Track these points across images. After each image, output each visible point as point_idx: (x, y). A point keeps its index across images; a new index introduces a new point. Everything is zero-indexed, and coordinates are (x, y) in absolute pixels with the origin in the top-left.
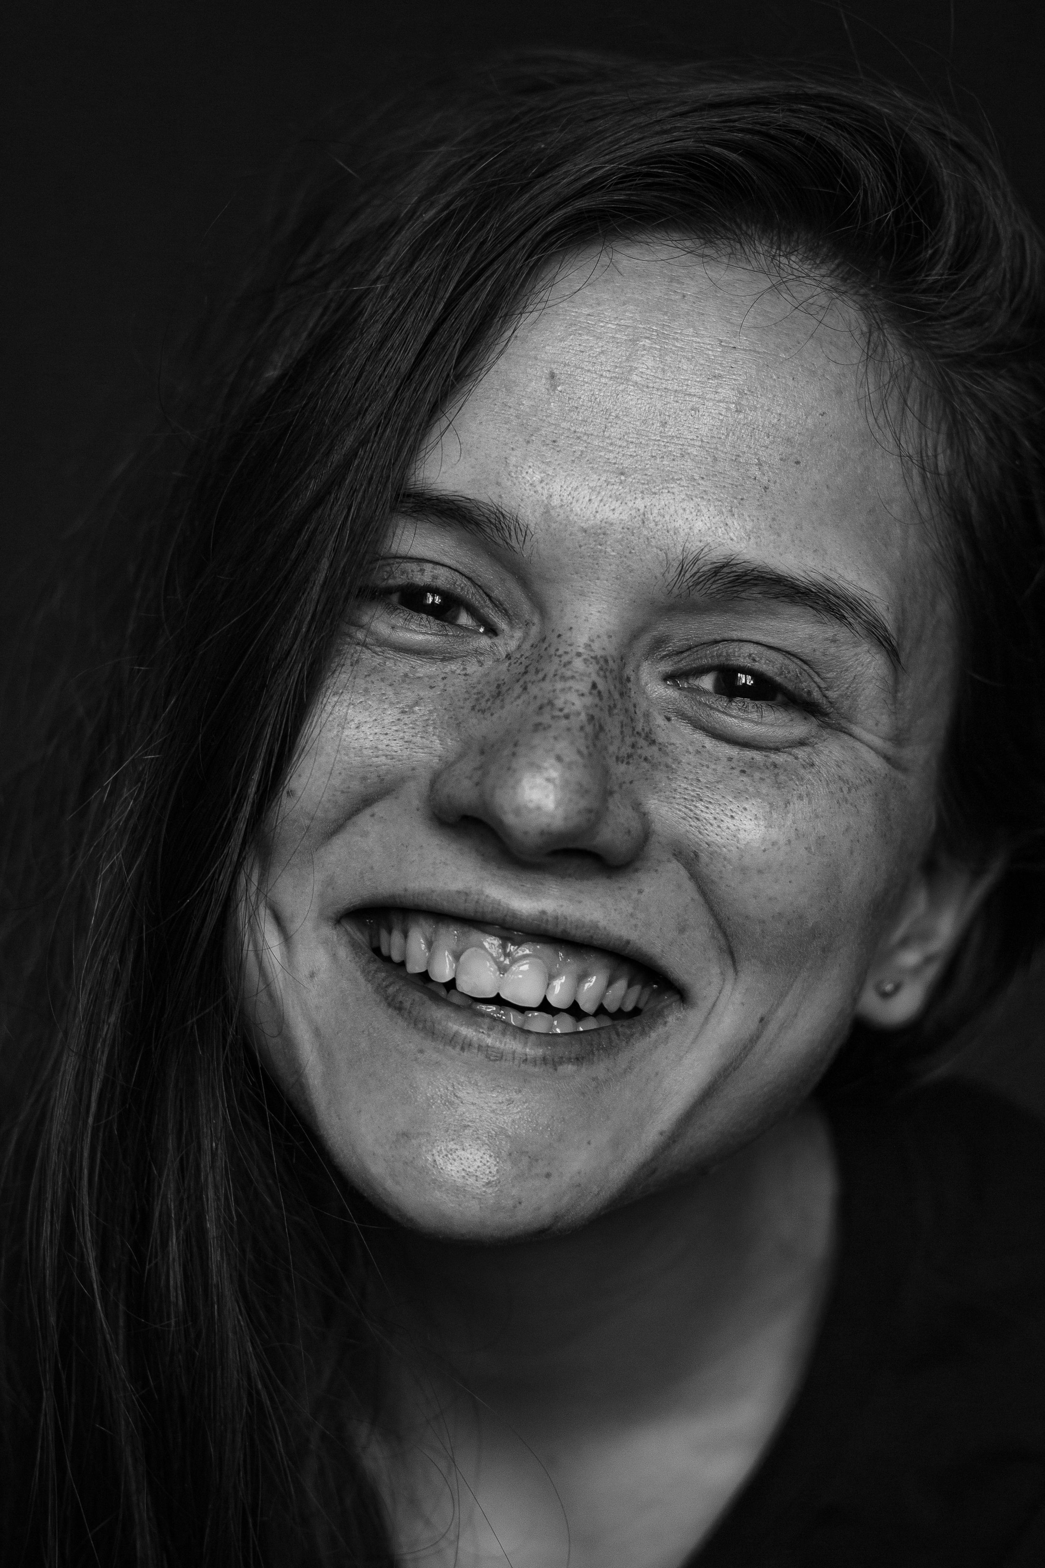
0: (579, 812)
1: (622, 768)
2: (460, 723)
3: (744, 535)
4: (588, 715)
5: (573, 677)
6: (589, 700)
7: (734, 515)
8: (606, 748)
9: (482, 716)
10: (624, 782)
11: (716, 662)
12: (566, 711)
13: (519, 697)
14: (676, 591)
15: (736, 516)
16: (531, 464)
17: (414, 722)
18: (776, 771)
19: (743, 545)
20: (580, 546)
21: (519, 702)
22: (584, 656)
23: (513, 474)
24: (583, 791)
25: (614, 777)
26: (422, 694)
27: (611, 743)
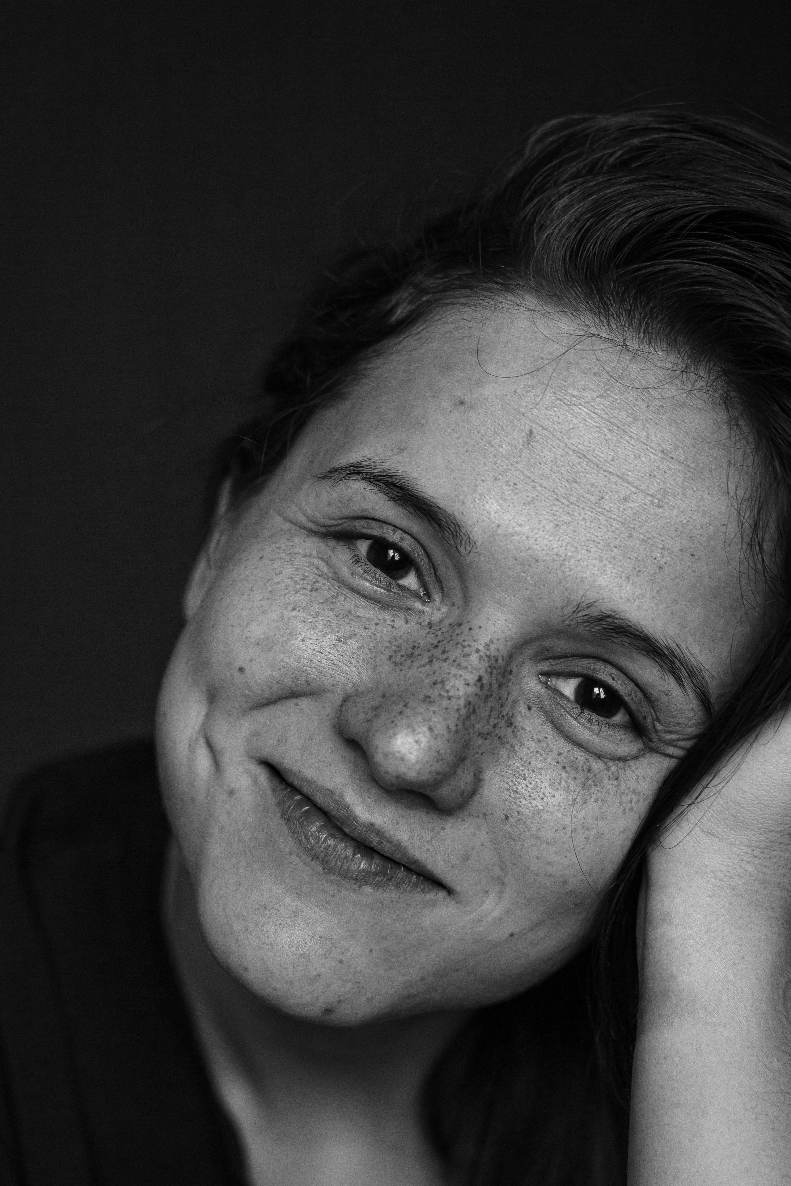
0: (430, 773)
1: (480, 741)
2: (377, 666)
3: (631, 599)
4: (466, 700)
5: (466, 668)
6: (471, 690)
7: (629, 581)
8: (473, 726)
9: (394, 668)
10: (477, 753)
11: (585, 672)
12: (451, 694)
13: (424, 666)
14: (568, 622)
15: (630, 582)
16: (492, 497)
17: (344, 651)
18: (589, 775)
19: (628, 605)
20: (509, 569)
21: (423, 669)
22: (481, 654)
23: (476, 500)
24: (439, 758)
25: (471, 748)
26: (357, 631)
27: (479, 722)
